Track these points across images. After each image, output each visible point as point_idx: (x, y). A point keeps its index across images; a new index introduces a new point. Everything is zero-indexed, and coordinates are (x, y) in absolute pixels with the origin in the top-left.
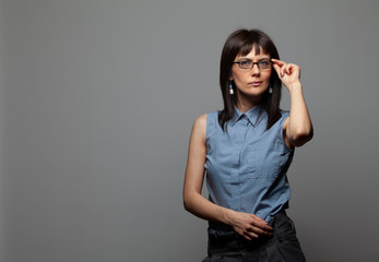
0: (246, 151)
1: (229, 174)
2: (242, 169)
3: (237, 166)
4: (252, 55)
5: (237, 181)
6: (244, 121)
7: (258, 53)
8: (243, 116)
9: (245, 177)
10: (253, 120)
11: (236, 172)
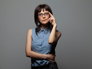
0: (44, 41)
1: (38, 48)
2: (42, 46)
3: (41, 45)
4: (42, 12)
5: (41, 50)
6: (43, 32)
7: (44, 11)
8: (43, 31)
9: (43, 49)
10: (46, 32)
11: (40, 47)
